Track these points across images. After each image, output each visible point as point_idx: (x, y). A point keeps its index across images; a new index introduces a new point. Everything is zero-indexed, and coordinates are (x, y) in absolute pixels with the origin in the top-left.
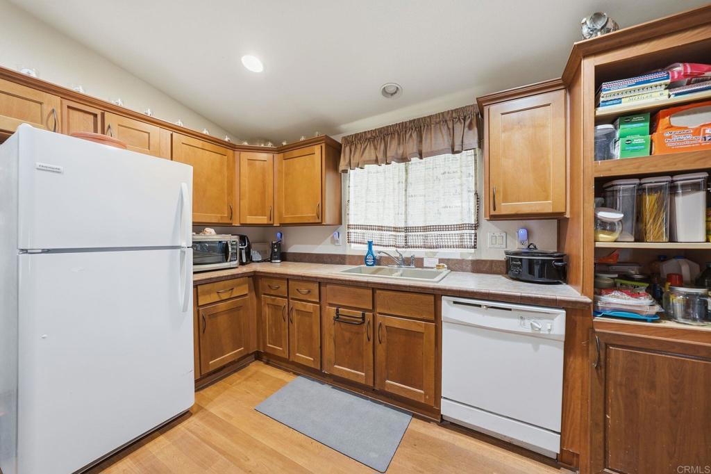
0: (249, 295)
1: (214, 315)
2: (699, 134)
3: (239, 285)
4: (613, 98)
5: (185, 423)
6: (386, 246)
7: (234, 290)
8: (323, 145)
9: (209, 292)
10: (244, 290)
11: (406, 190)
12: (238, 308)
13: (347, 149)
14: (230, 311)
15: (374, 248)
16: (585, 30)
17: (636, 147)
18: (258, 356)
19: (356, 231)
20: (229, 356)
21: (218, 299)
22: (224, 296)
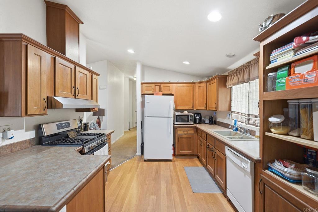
0: (194, 134)
1: (182, 138)
2: (302, 78)
3: (190, 130)
4: (274, 59)
5: (169, 162)
6: (243, 123)
7: (189, 131)
8: (218, 79)
9: (180, 130)
10: (192, 132)
11: (248, 96)
12: (190, 138)
13: (230, 78)
14: (187, 138)
15: (237, 123)
16: (260, 30)
17: (281, 85)
18: (198, 157)
19: (235, 114)
20: (186, 152)
21: (183, 133)
22: (186, 133)
